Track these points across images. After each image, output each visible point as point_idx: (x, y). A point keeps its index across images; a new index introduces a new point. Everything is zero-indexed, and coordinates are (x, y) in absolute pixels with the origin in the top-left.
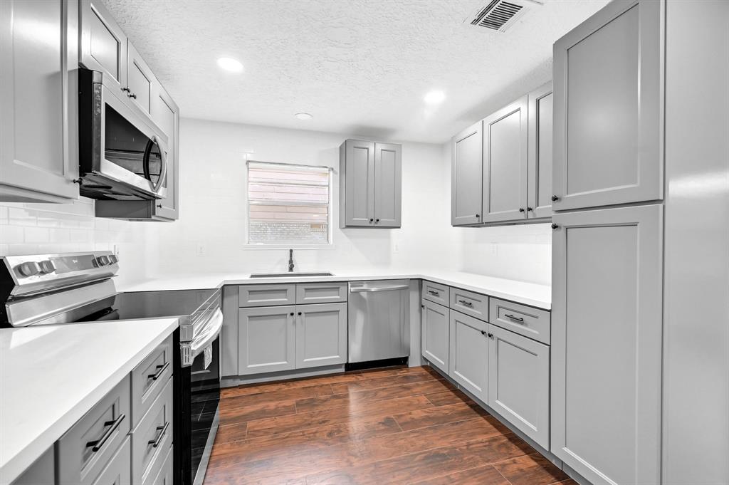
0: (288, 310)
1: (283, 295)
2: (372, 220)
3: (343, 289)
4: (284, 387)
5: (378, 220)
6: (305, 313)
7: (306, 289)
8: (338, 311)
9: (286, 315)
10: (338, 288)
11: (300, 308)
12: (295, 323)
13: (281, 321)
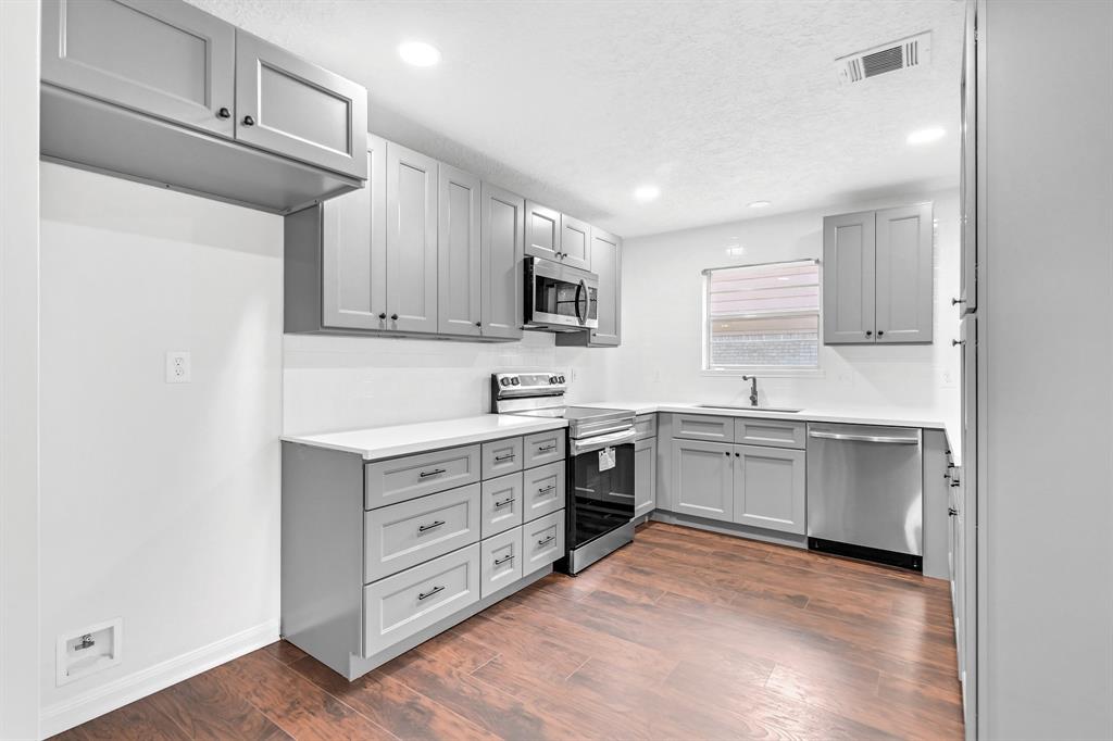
0: (724, 448)
1: (717, 429)
2: (869, 333)
3: (799, 431)
4: (717, 538)
5: (881, 333)
6: (746, 456)
7: (747, 426)
8: (791, 460)
9: (722, 453)
10: (792, 429)
11: (738, 449)
12: (732, 465)
13: (716, 461)
